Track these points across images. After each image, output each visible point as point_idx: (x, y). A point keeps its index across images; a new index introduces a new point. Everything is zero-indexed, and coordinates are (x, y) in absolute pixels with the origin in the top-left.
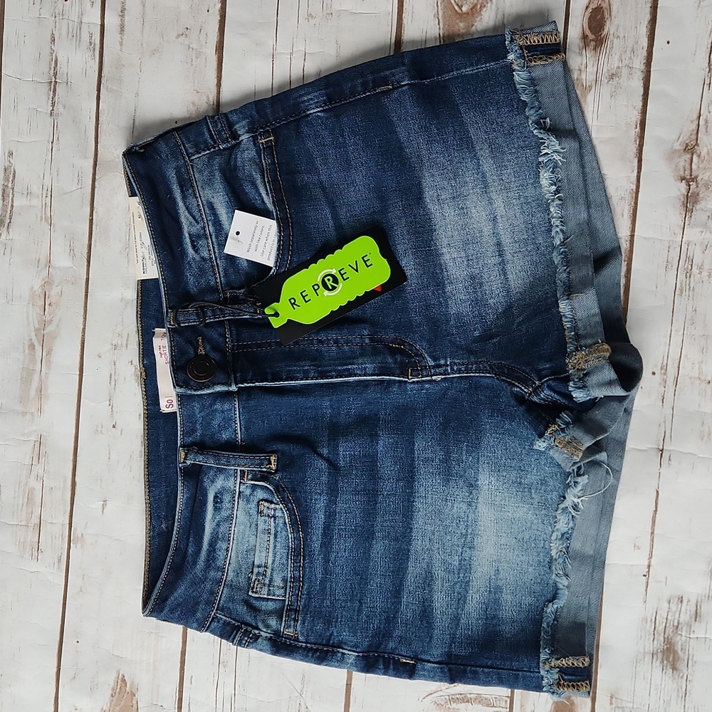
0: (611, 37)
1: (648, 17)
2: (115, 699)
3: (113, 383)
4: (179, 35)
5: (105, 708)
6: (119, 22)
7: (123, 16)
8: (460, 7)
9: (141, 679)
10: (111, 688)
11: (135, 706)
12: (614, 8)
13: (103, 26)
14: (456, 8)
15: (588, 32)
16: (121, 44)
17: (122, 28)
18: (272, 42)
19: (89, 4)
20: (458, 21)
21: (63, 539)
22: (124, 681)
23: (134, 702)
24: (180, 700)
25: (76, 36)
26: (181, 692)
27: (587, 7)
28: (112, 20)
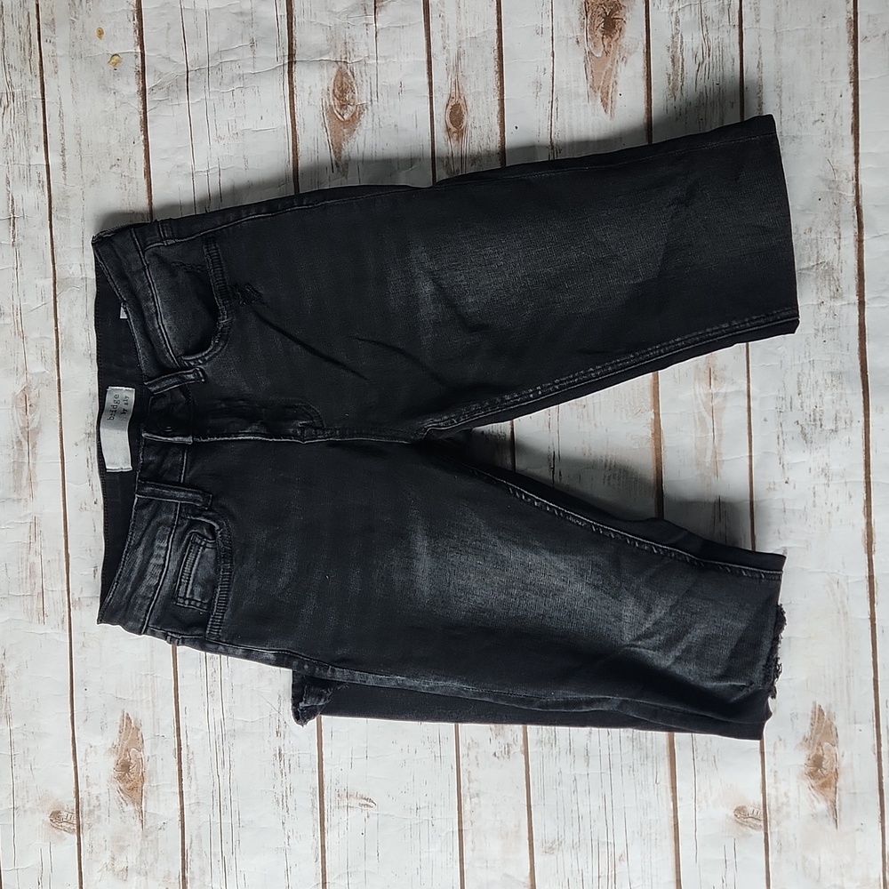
0: (470, 127)
1: (497, 108)
2: (123, 734)
3: (90, 466)
4: (112, 166)
5: (115, 743)
6: (61, 161)
7: (64, 155)
8: (342, 116)
9: (143, 715)
10: (118, 725)
11: (141, 739)
12: (469, 103)
13: (48, 166)
14: (339, 116)
15: (450, 126)
16: (65, 179)
17: (64, 164)
18: (190, 163)
19: (34, 149)
20: (342, 128)
21: (64, 604)
22: (128, 718)
23: (139, 736)
24: (178, 729)
25: (26, 177)
26: (178, 722)
27: (447, 105)
28: (54, 160)
